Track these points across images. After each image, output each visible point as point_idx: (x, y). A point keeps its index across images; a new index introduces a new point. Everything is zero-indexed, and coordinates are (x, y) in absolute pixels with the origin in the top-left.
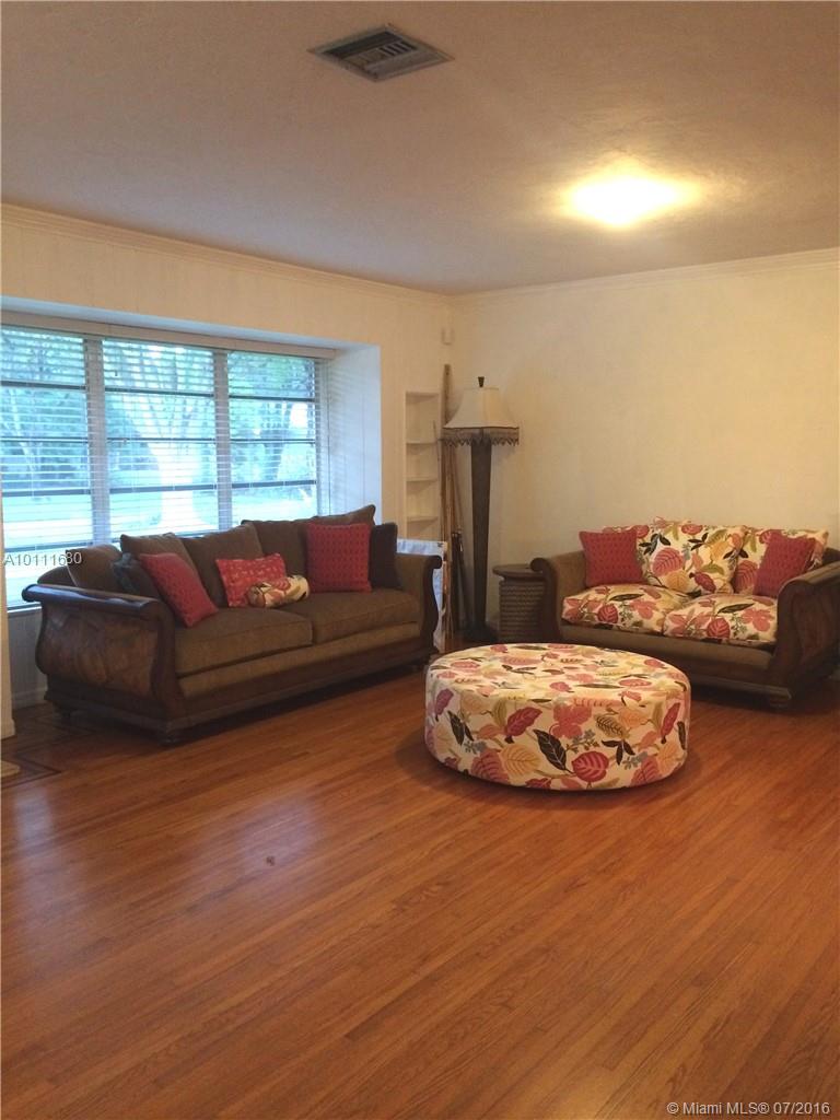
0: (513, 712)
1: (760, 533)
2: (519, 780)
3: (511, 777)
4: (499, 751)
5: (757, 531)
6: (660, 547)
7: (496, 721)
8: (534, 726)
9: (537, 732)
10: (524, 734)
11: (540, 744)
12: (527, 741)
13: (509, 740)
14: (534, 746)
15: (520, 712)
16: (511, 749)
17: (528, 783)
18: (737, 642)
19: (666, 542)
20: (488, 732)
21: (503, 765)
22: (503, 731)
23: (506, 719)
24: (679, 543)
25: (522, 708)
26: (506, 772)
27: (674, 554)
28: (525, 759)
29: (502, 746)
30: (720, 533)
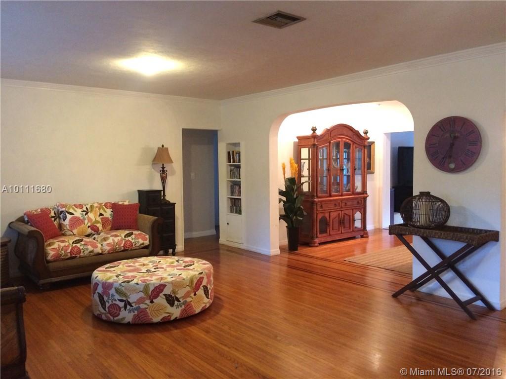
0: (153, 288)
1: (103, 204)
2: (157, 319)
3: (153, 319)
4: (147, 308)
5: (102, 203)
6: (69, 217)
7: (145, 295)
8: (163, 293)
9: (165, 295)
10: (159, 297)
11: (166, 299)
12: (161, 300)
13: (152, 302)
14: (164, 302)
15: (156, 288)
16: (153, 306)
17: (162, 320)
18: (136, 248)
19: (72, 214)
20: (141, 301)
21: (149, 314)
22: (148, 298)
23: (150, 292)
24: (78, 213)
25: (157, 285)
26: (151, 317)
27: (77, 219)
28: (160, 308)
29: (148, 306)
30: (92, 207)
